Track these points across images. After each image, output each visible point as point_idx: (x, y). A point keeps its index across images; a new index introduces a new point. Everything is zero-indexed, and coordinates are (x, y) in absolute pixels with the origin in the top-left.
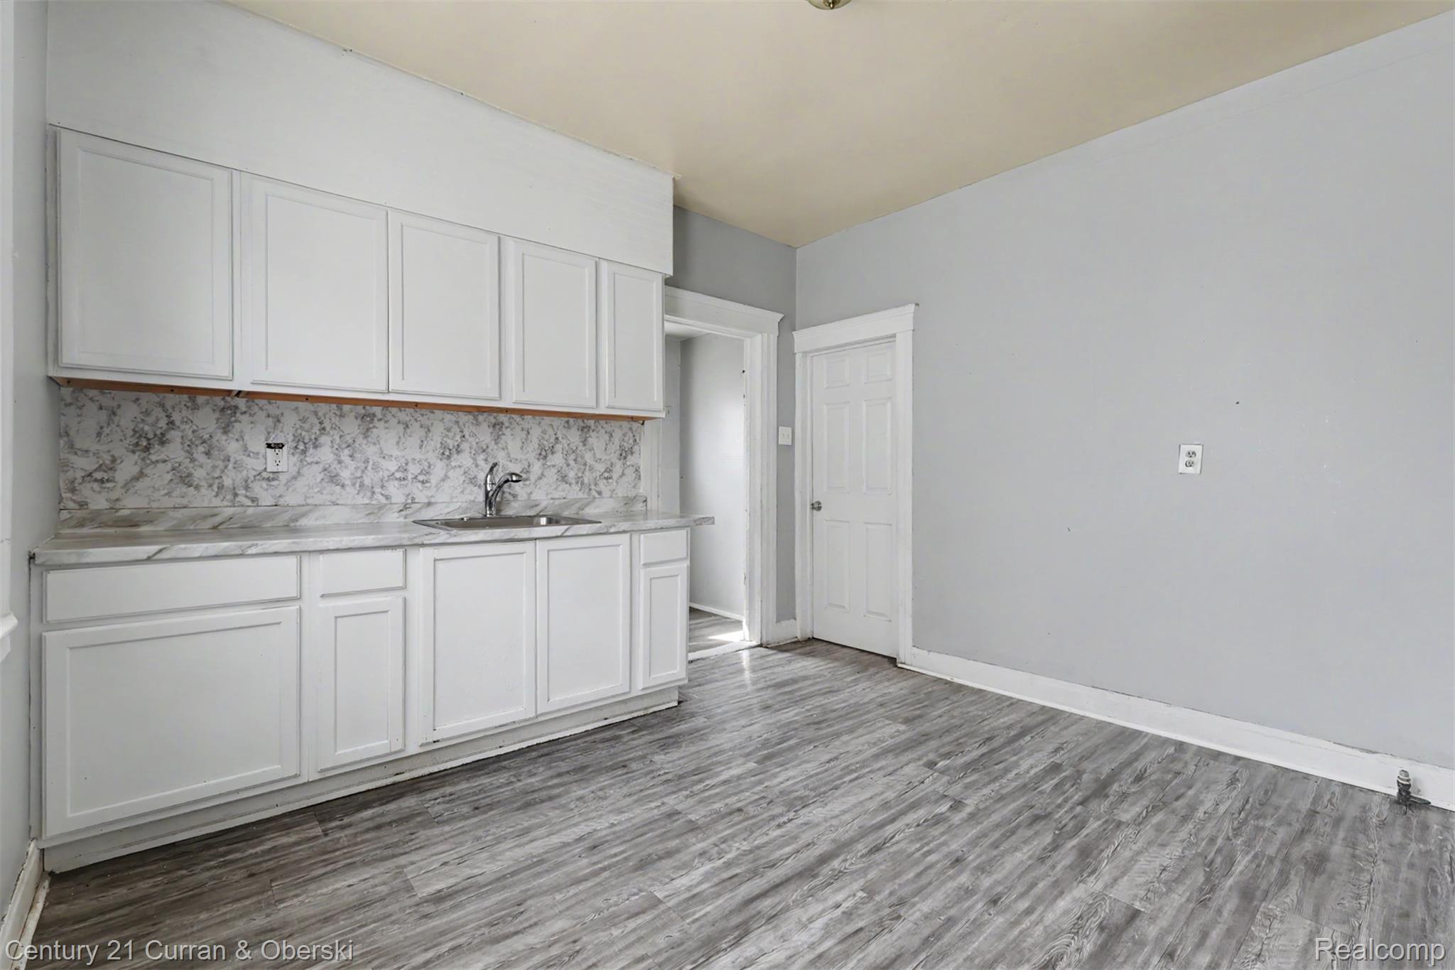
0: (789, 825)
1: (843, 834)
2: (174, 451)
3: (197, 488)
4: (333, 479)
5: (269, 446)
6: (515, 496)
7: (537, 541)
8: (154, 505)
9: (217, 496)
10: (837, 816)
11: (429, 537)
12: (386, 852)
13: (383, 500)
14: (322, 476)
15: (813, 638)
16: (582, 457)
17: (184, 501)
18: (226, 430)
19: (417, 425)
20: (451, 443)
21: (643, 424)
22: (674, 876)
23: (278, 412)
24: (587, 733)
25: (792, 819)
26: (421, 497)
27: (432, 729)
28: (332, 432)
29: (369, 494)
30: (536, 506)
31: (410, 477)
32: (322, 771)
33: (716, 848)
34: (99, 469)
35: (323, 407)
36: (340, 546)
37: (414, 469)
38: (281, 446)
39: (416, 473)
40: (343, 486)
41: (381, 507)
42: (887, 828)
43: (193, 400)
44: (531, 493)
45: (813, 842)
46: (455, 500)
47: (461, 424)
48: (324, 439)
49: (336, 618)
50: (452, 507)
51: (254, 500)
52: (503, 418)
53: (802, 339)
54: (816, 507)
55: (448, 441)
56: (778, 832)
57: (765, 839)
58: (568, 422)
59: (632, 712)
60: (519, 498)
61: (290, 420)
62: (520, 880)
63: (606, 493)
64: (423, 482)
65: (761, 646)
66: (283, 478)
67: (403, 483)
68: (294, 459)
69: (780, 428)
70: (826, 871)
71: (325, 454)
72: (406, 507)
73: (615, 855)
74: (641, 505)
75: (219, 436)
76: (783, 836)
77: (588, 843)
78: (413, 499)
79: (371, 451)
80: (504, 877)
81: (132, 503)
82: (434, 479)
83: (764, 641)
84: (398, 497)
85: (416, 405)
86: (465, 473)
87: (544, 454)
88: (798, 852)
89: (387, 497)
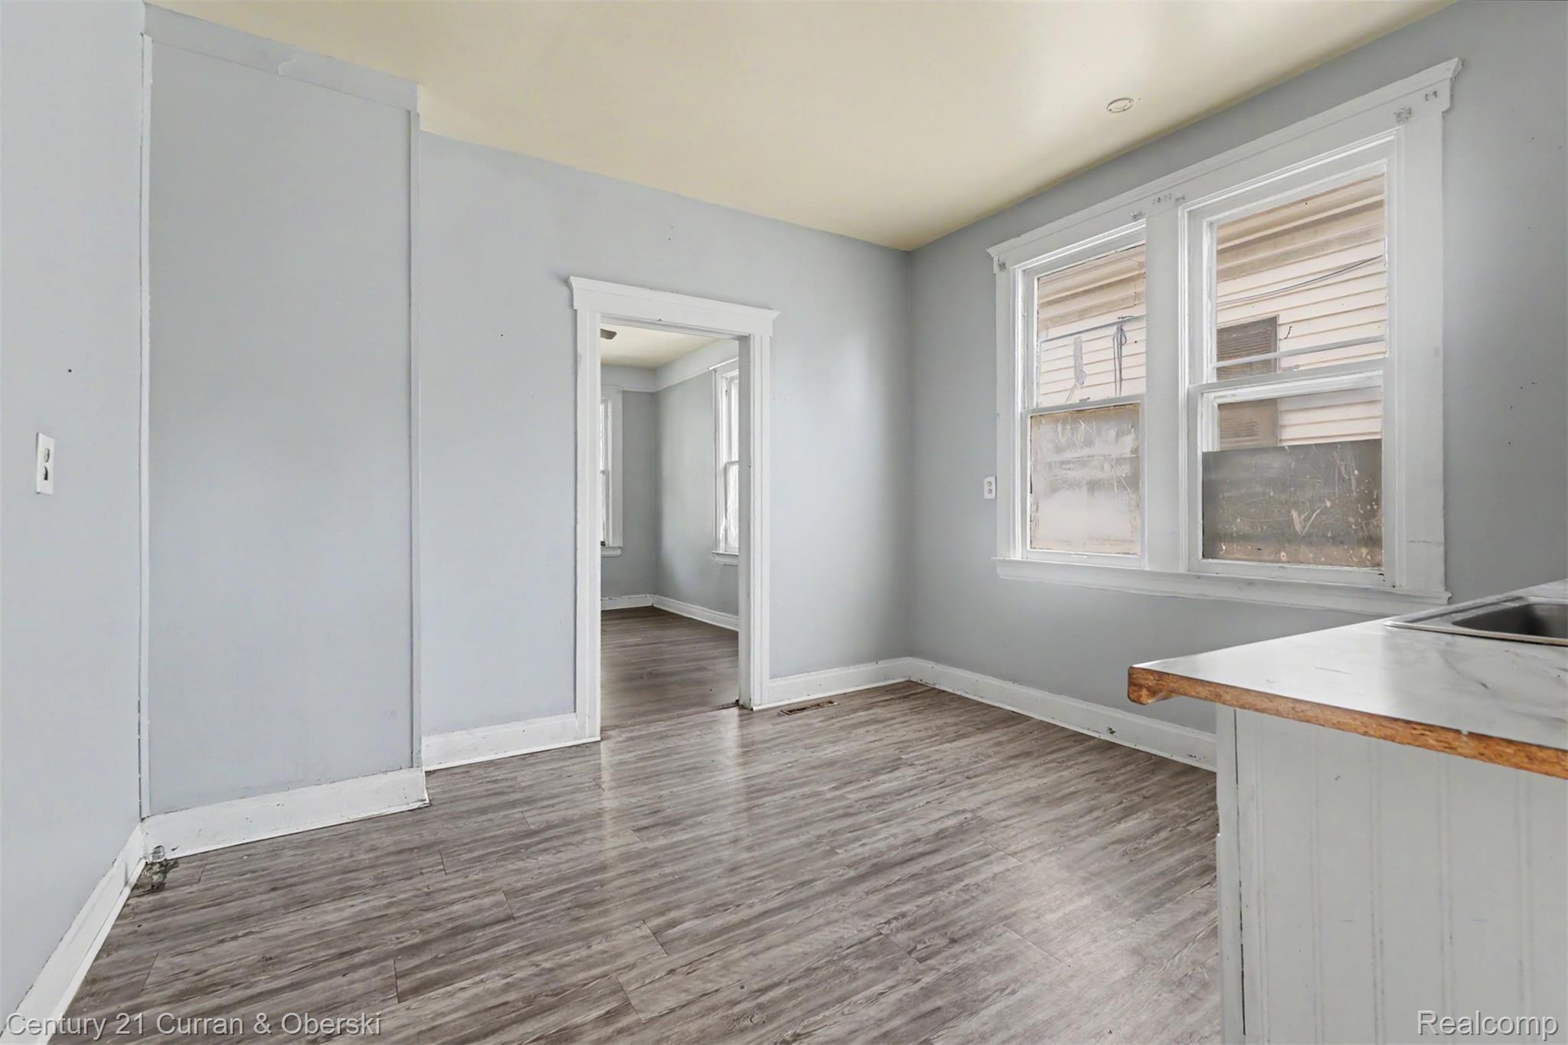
0: (891, 916)
1: (832, 901)
10: (829, 923)
25: (886, 923)
33: (974, 894)
42: (777, 905)
45: (868, 895)
56: (905, 908)
57: (921, 901)
70: (863, 869)
76: (899, 903)
88: (886, 886)
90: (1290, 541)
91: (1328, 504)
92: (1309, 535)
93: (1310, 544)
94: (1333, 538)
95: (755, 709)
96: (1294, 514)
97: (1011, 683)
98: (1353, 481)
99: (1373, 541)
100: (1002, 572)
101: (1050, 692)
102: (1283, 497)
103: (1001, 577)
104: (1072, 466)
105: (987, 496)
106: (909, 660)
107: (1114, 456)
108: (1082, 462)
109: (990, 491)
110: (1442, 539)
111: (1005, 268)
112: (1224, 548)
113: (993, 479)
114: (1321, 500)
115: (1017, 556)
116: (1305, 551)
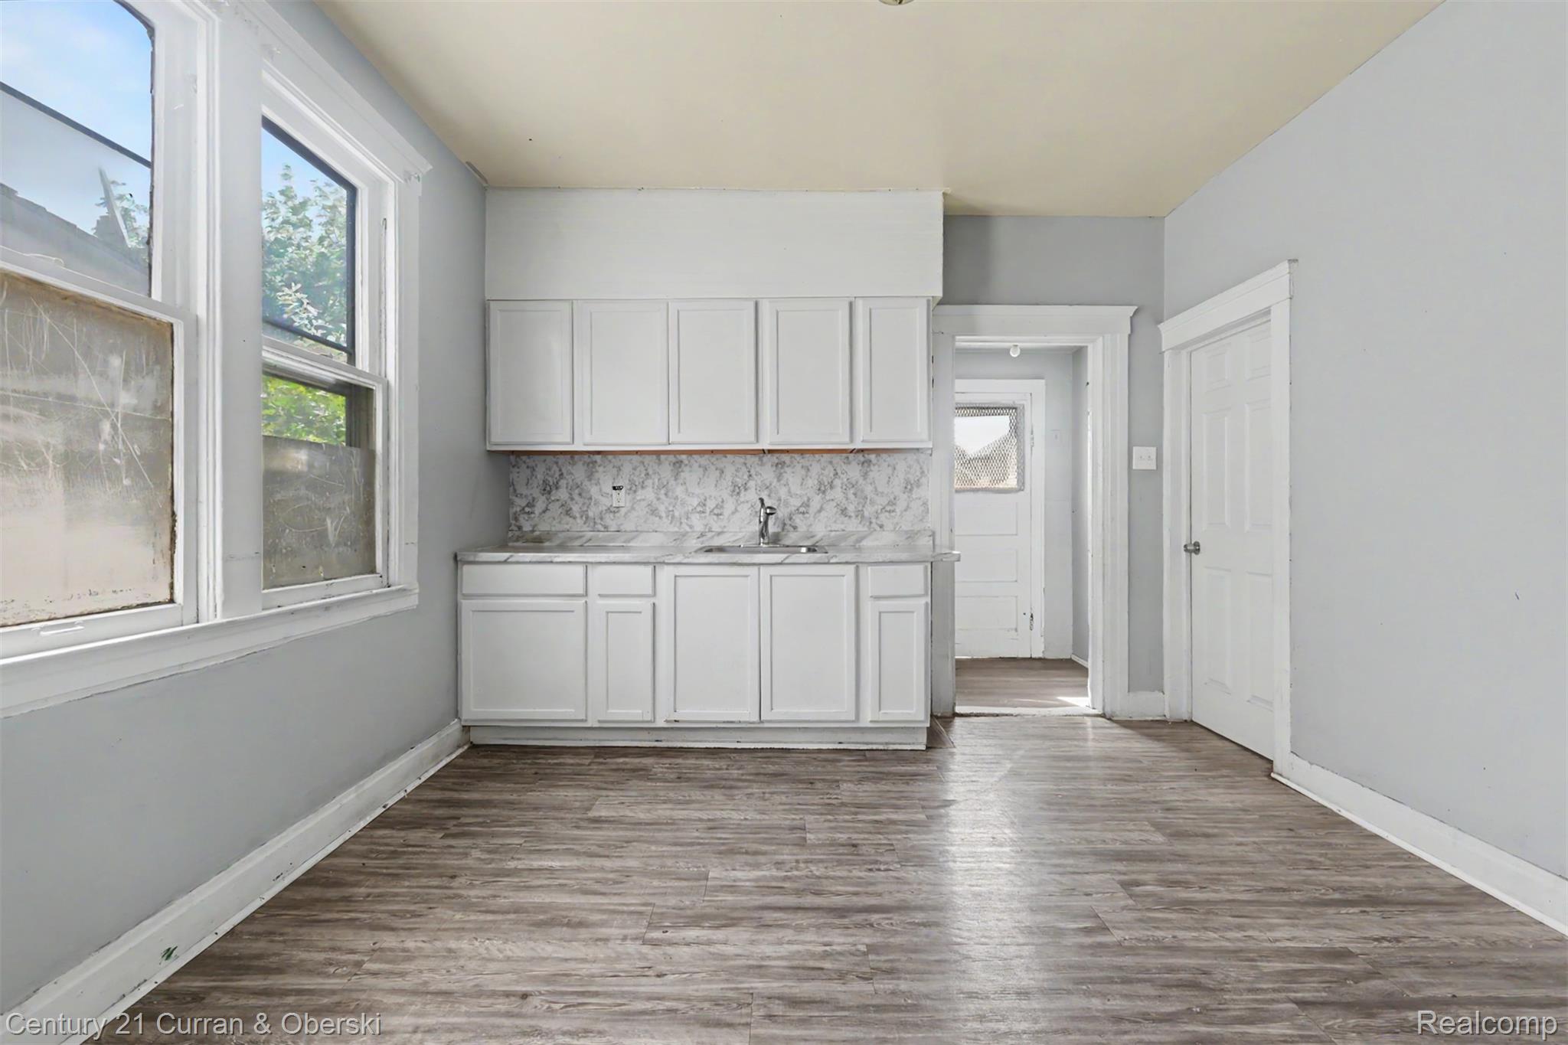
2: (562, 494)
3: (575, 518)
4: (654, 512)
5: (614, 488)
6: (795, 528)
7: (762, 567)
8: (553, 529)
9: (585, 523)
11: (670, 557)
12: (605, 786)
13: (688, 529)
14: (647, 509)
15: (1192, 721)
16: (862, 491)
17: (568, 527)
18: (590, 477)
19: (713, 468)
20: (740, 482)
21: (931, 455)
22: (738, 868)
23: (619, 464)
24: (820, 751)
26: (716, 528)
27: (673, 710)
28: (653, 476)
29: (678, 524)
30: (812, 537)
31: (708, 511)
32: (599, 721)
33: (795, 864)
34: (527, 506)
35: (647, 459)
36: (608, 560)
37: (711, 504)
38: (620, 488)
39: (712, 507)
40: (660, 517)
41: (685, 534)
43: (572, 458)
44: (811, 525)
46: (743, 530)
47: (748, 465)
48: (649, 482)
49: (608, 613)
50: (740, 535)
51: (606, 527)
52: (786, 458)
53: (1172, 332)
54: (1195, 549)
55: (738, 480)
56: (862, 873)
57: (842, 874)
58: (848, 458)
59: (872, 743)
60: (799, 529)
61: (627, 469)
62: (648, 829)
63: (889, 526)
64: (718, 515)
65: (1103, 716)
66: (623, 511)
67: (703, 515)
68: (629, 497)
69: (1135, 449)
70: (859, 918)
71: (648, 494)
72: (702, 535)
73: (720, 839)
74: (927, 538)
75: (586, 483)
76: (862, 878)
77: (710, 824)
78: (710, 528)
79: (679, 491)
80: (640, 824)
81: (543, 527)
82: (727, 512)
83: (1108, 710)
84: (699, 527)
85: (712, 452)
87: (821, 490)
88: (856, 894)
89: (691, 527)
91: (348, 511)
92: (337, 545)
94: (351, 547)
96: (329, 521)
99: (370, 547)
102: (320, 503)
110: (418, 541)
114: (344, 506)
116: (336, 564)
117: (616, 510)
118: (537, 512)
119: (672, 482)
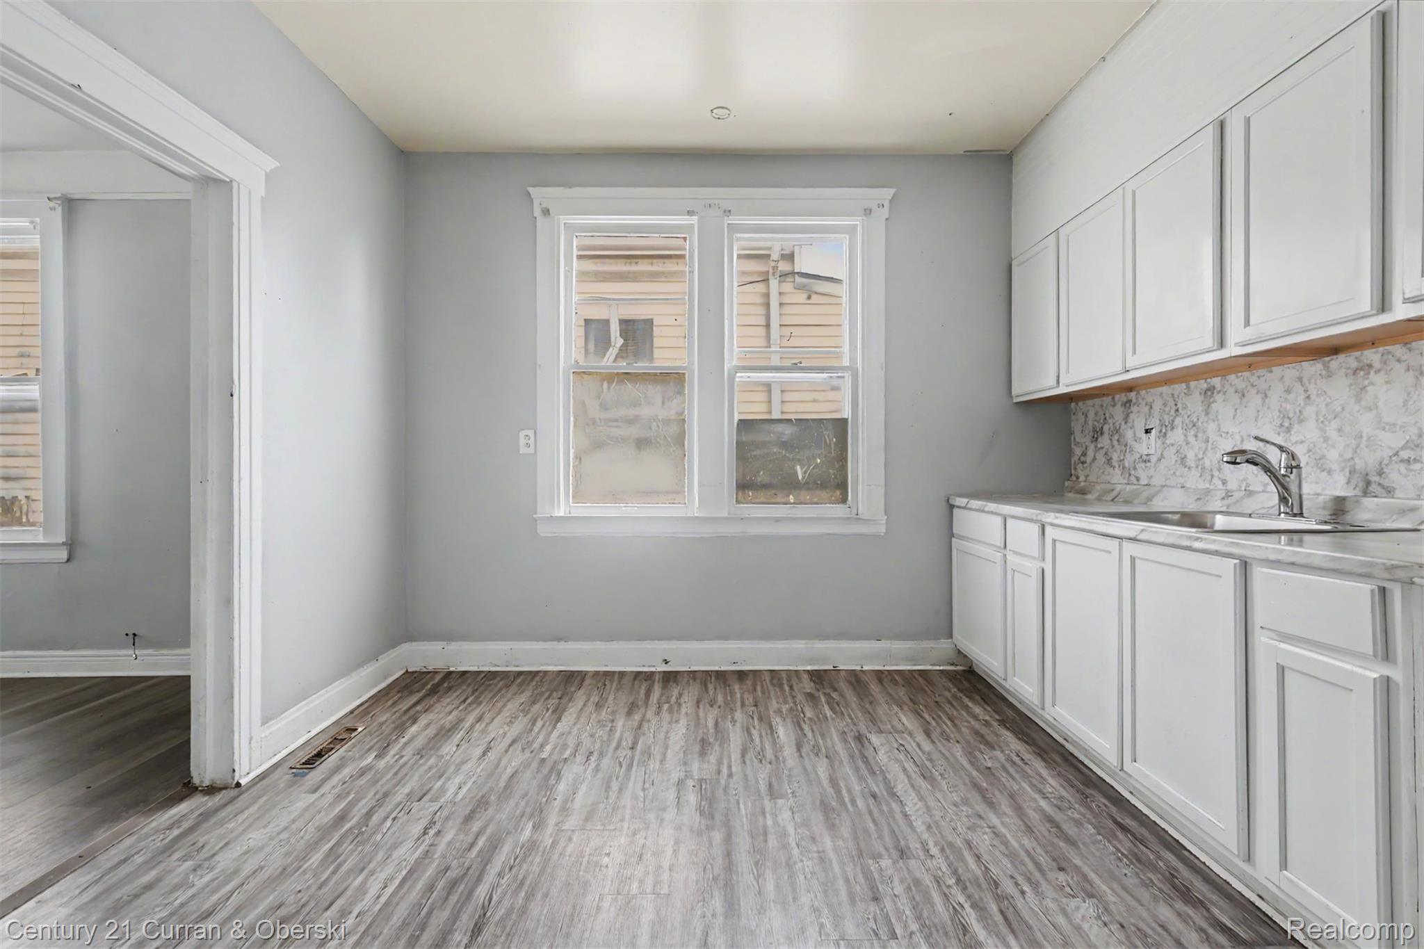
2: (1105, 441)
3: (1114, 468)
4: (1183, 461)
5: (1146, 431)
7: (1123, 542)
8: (1099, 480)
9: (1122, 474)
13: (1219, 485)
14: (1176, 457)
17: (1109, 478)
18: (1126, 419)
19: (1254, 391)
23: (1151, 400)
28: (1183, 412)
29: (1209, 478)
35: (1177, 389)
38: (1150, 431)
43: (1113, 399)
48: (1179, 421)
49: (1013, 571)
51: (1138, 480)
61: (1158, 405)
66: (1153, 460)
68: (1159, 442)
71: (1177, 436)
75: (1123, 426)
81: (1092, 477)
86: (1309, 451)
90: (795, 488)
91: (819, 461)
92: (807, 483)
93: (808, 489)
94: (821, 484)
95: (243, 782)
96: (798, 468)
97: (556, 643)
98: (833, 446)
99: (843, 486)
100: (543, 530)
101: (601, 641)
102: (791, 456)
103: (542, 535)
104: (620, 424)
105: (523, 450)
106: (405, 647)
107: (660, 417)
108: (630, 422)
109: (528, 445)
110: (883, 483)
111: (549, 214)
112: (751, 494)
113: (531, 433)
114: (814, 458)
115: (561, 512)
116: (806, 496)
117: (1147, 458)
118: (1088, 461)
119: (1203, 418)
